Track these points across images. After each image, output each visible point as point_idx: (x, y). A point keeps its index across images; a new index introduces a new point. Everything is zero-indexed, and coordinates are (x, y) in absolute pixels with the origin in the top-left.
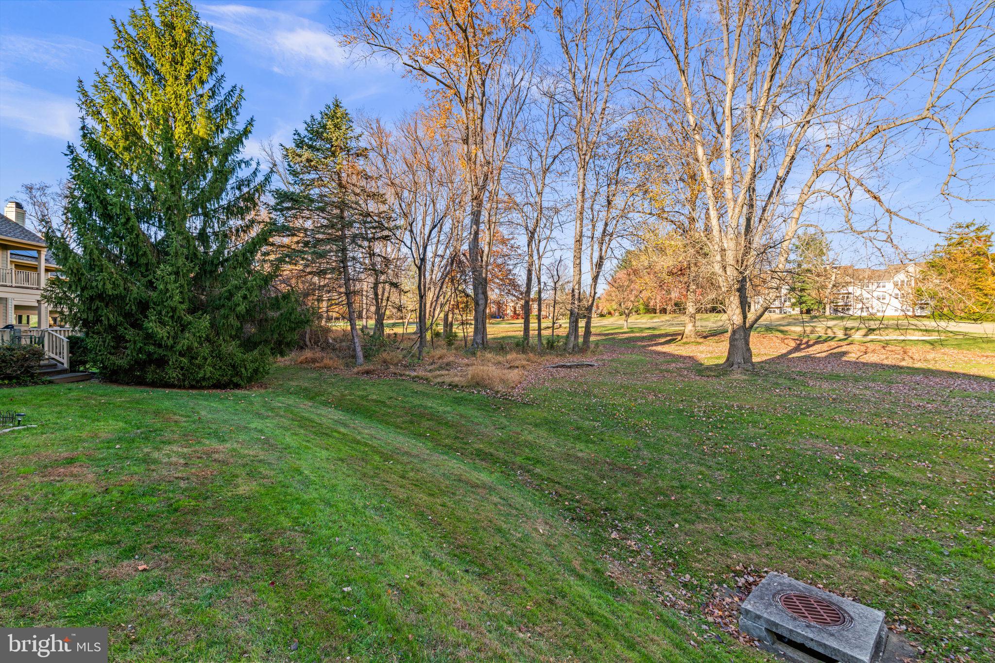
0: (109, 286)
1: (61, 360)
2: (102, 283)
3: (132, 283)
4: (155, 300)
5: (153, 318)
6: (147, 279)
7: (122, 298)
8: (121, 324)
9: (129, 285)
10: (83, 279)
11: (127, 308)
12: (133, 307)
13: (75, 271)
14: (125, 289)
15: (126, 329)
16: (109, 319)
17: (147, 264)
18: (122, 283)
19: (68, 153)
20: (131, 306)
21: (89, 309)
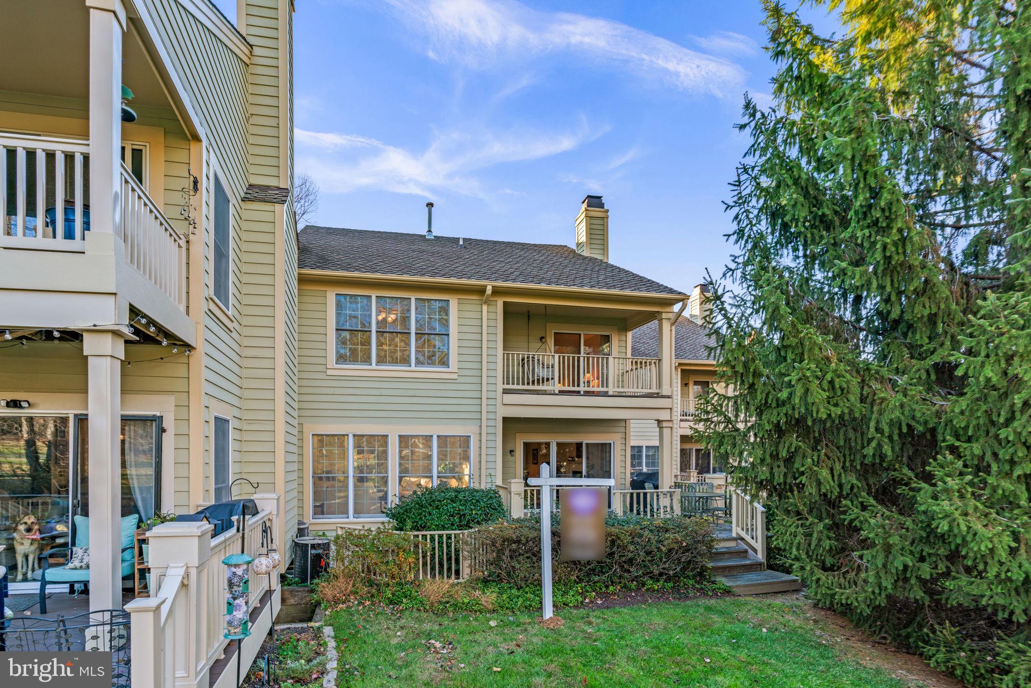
0: (819, 395)
1: (752, 542)
2: (799, 390)
3: (882, 380)
4: (959, 422)
5: (953, 483)
6: (929, 362)
7: (858, 424)
8: (852, 493)
9: (875, 385)
10: (759, 386)
11: (869, 451)
12: (887, 449)
13: (740, 368)
14: (863, 400)
15: (864, 508)
16: (819, 483)
17: (932, 319)
18: (855, 381)
19: (746, 120)
20: (879, 445)
21: (775, 456)
